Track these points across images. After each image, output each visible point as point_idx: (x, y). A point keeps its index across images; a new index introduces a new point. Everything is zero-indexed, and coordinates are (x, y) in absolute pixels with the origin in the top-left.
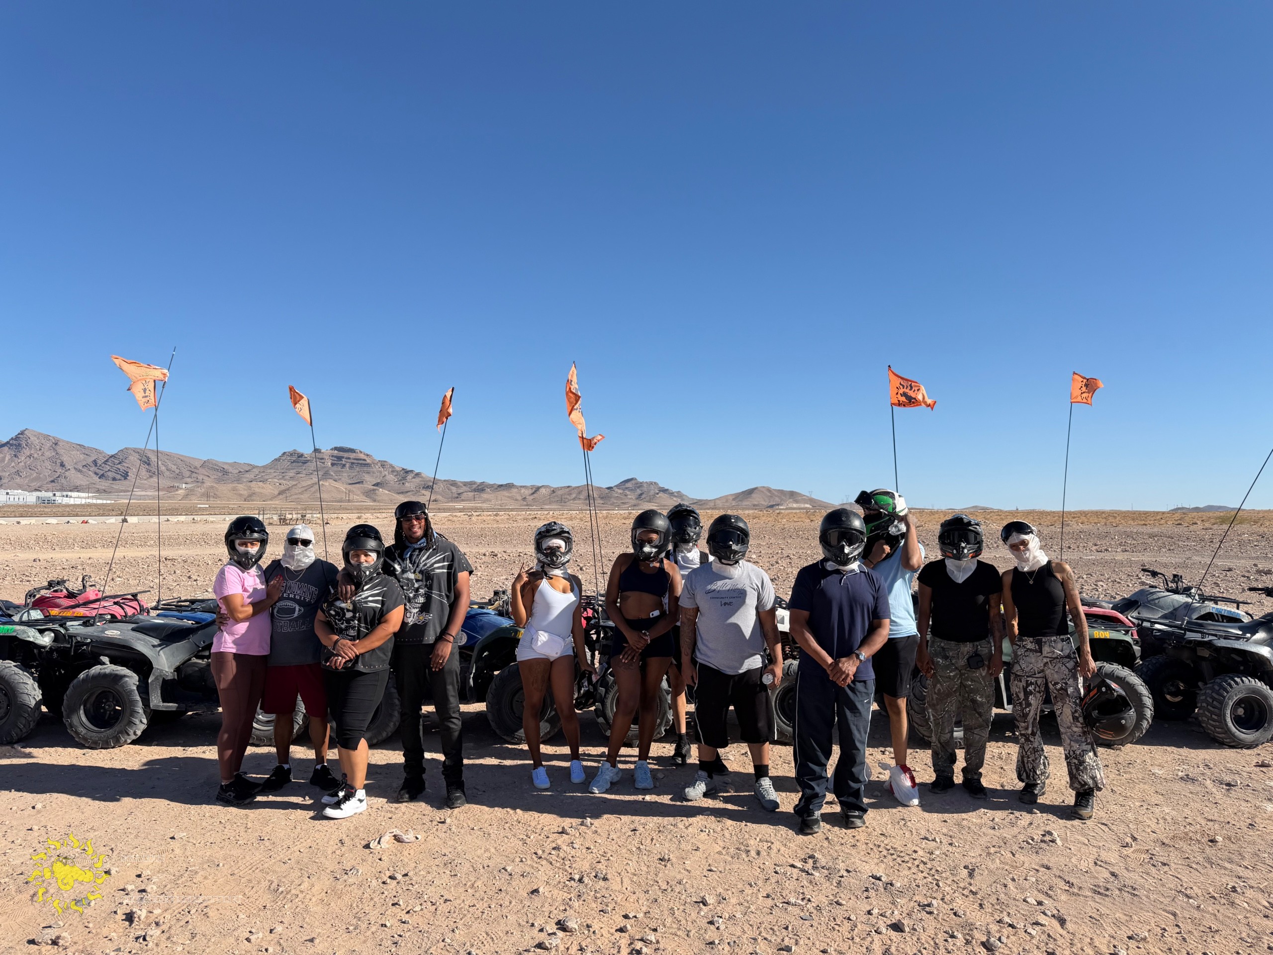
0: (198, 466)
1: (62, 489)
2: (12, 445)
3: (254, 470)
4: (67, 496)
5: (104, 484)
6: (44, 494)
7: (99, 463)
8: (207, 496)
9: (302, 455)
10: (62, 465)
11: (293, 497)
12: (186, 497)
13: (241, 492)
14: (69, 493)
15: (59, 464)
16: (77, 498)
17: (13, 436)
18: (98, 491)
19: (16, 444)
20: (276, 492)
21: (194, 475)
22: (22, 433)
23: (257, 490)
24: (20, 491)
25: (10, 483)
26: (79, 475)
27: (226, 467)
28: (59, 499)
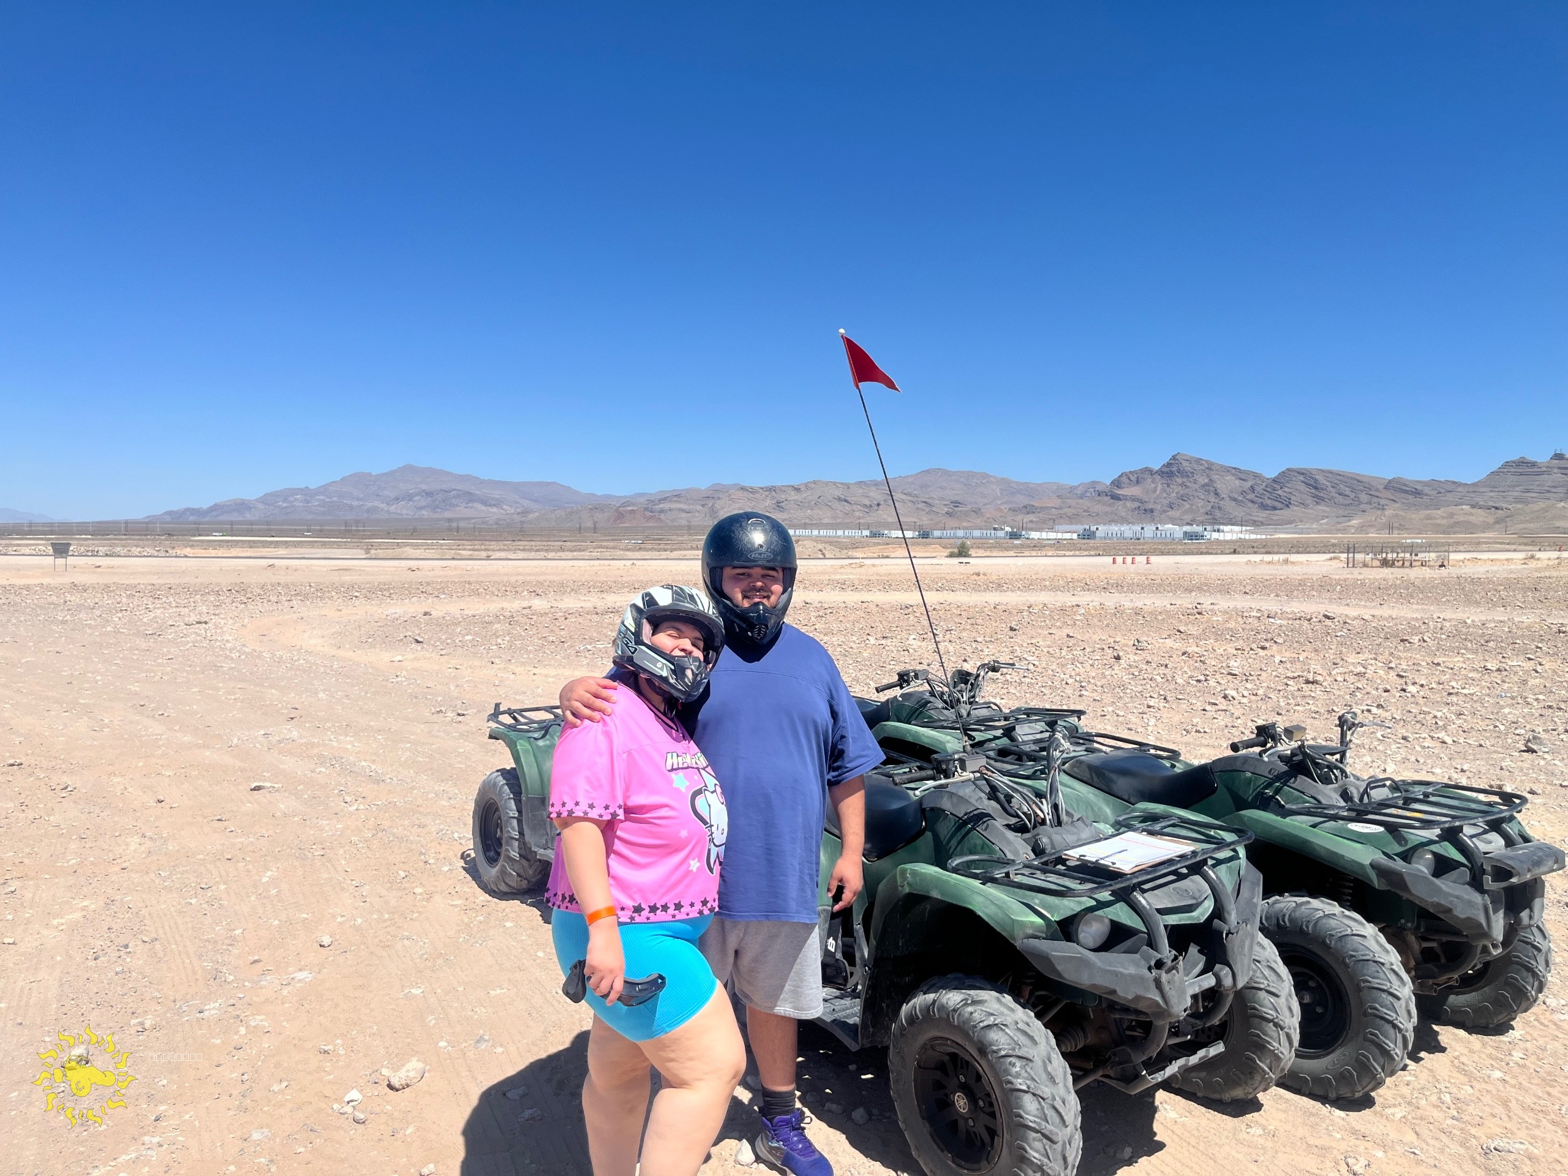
0: (1381, 487)
1: (1213, 524)
2: (1163, 473)
3: (1460, 489)
4: (1218, 531)
5: (1262, 515)
6: (1195, 528)
7: (1259, 489)
8: (1390, 528)
9: (1533, 464)
10: (1217, 494)
11: (1517, 526)
12: (1361, 529)
13: (1438, 521)
14: (1221, 527)
15: (1212, 494)
16: (1231, 533)
17: (1165, 462)
18: (1255, 523)
19: (1171, 471)
20: (1491, 520)
21: (1375, 500)
22: (1174, 458)
23: (1461, 518)
24: (1170, 526)
25: (1163, 516)
26: (1234, 505)
27: (1419, 487)
28: (1211, 534)
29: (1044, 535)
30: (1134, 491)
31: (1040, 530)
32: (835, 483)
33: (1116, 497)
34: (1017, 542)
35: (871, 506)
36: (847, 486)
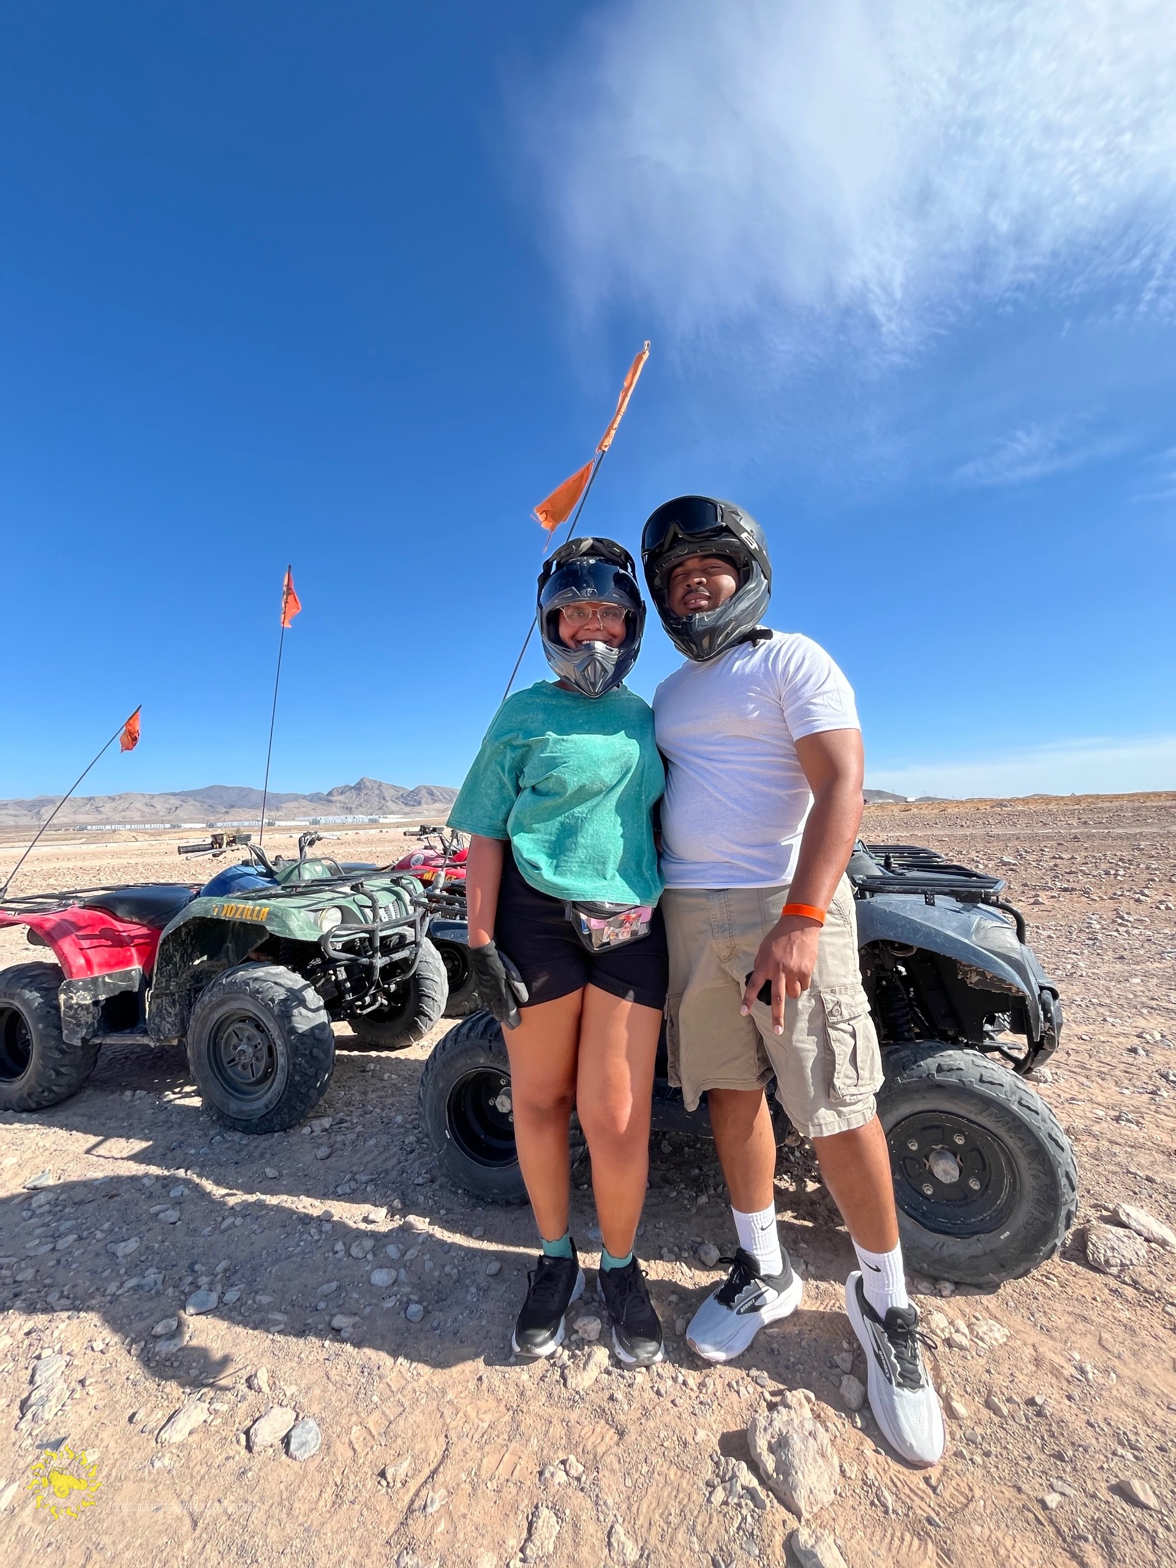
1: (384, 813)
2: (356, 788)
4: (386, 817)
5: (407, 809)
7: (405, 796)
10: (384, 798)
15: (382, 798)
16: (392, 819)
17: (356, 782)
18: (405, 814)
19: (359, 787)
22: (362, 780)
24: (361, 815)
25: (357, 811)
26: (394, 804)
28: (381, 820)
29: (289, 823)
30: (342, 798)
31: (286, 820)
32: (143, 795)
33: (331, 801)
34: (272, 827)
35: (171, 809)
36: (153, 797)
